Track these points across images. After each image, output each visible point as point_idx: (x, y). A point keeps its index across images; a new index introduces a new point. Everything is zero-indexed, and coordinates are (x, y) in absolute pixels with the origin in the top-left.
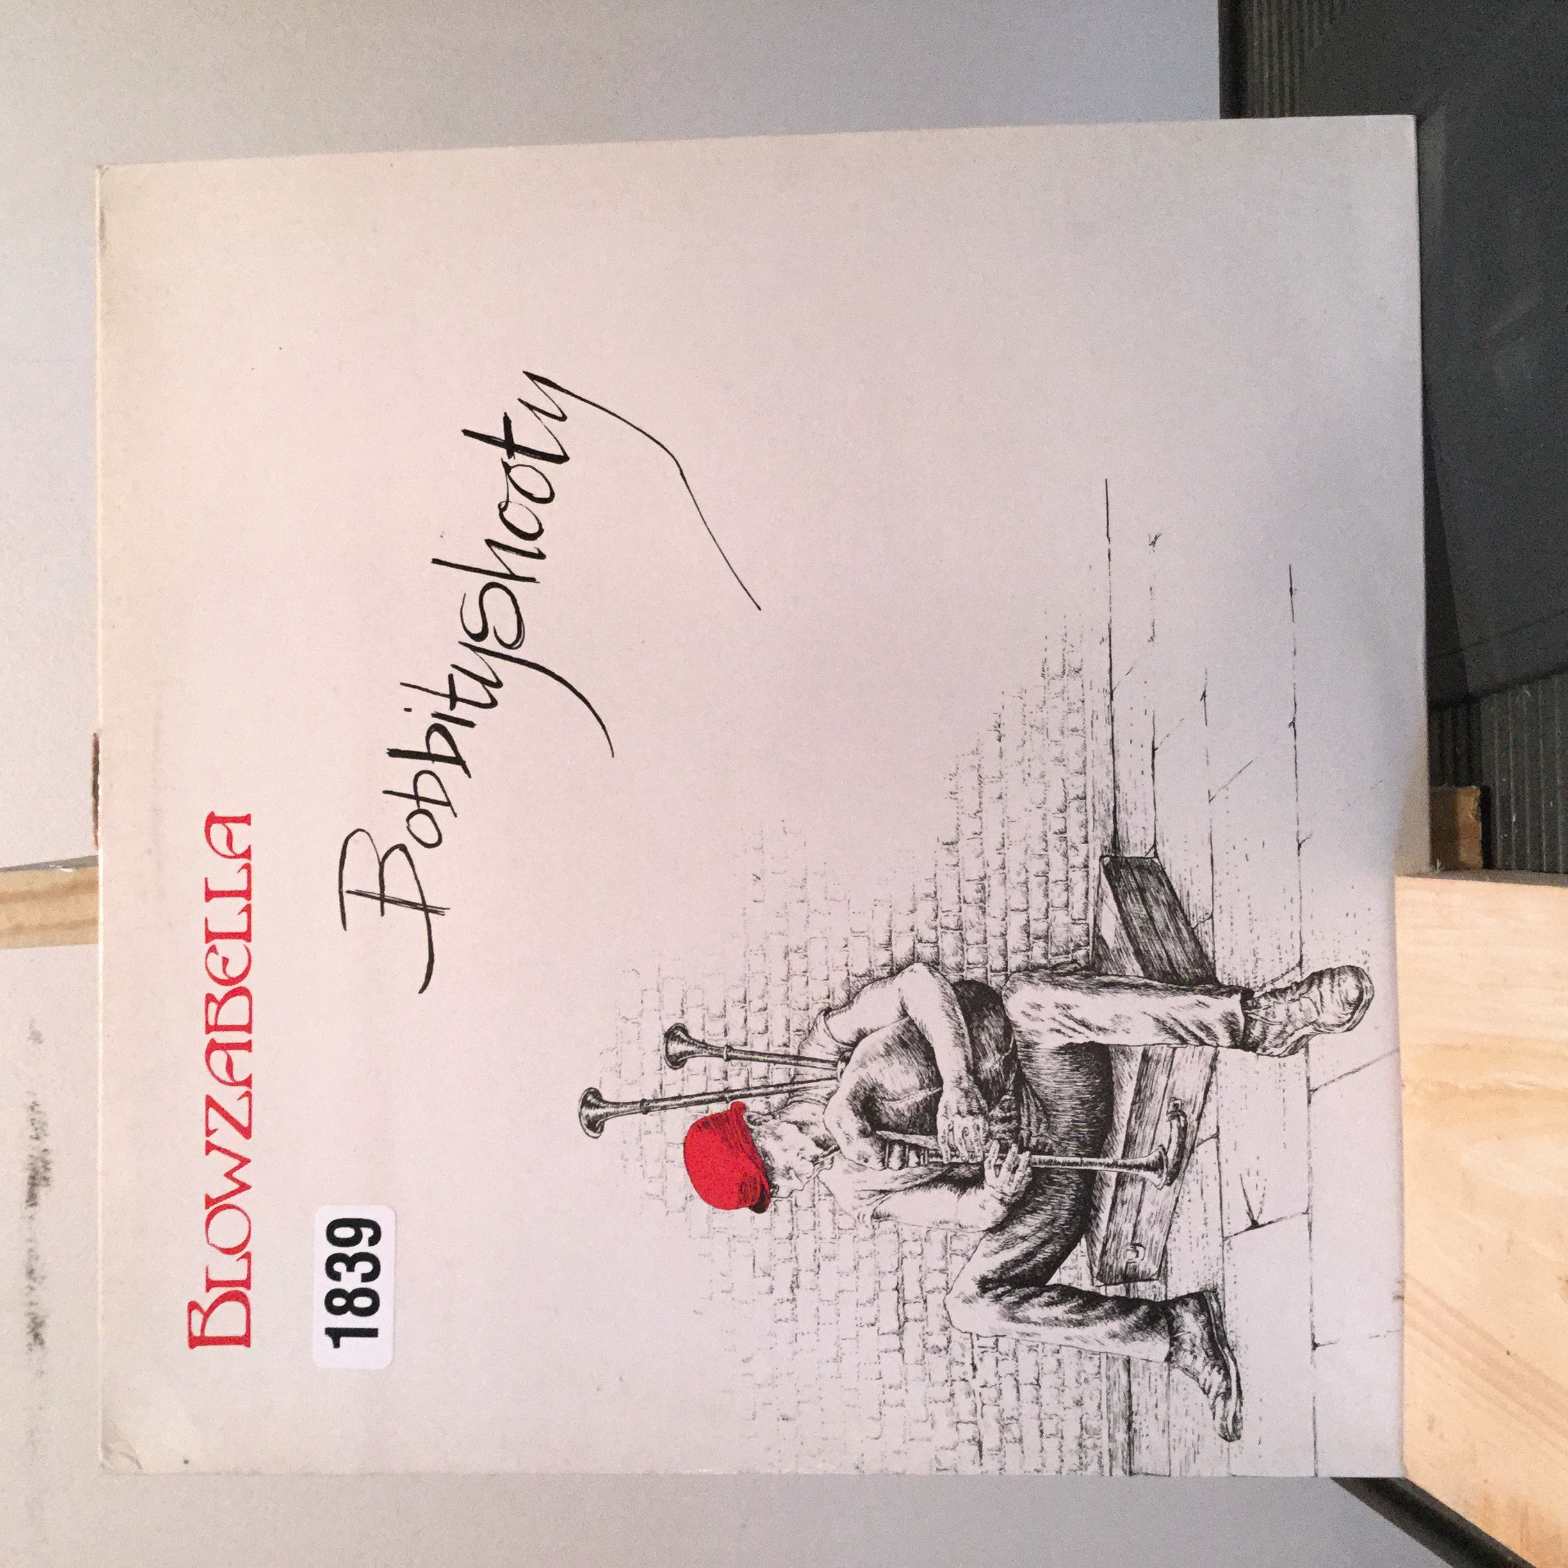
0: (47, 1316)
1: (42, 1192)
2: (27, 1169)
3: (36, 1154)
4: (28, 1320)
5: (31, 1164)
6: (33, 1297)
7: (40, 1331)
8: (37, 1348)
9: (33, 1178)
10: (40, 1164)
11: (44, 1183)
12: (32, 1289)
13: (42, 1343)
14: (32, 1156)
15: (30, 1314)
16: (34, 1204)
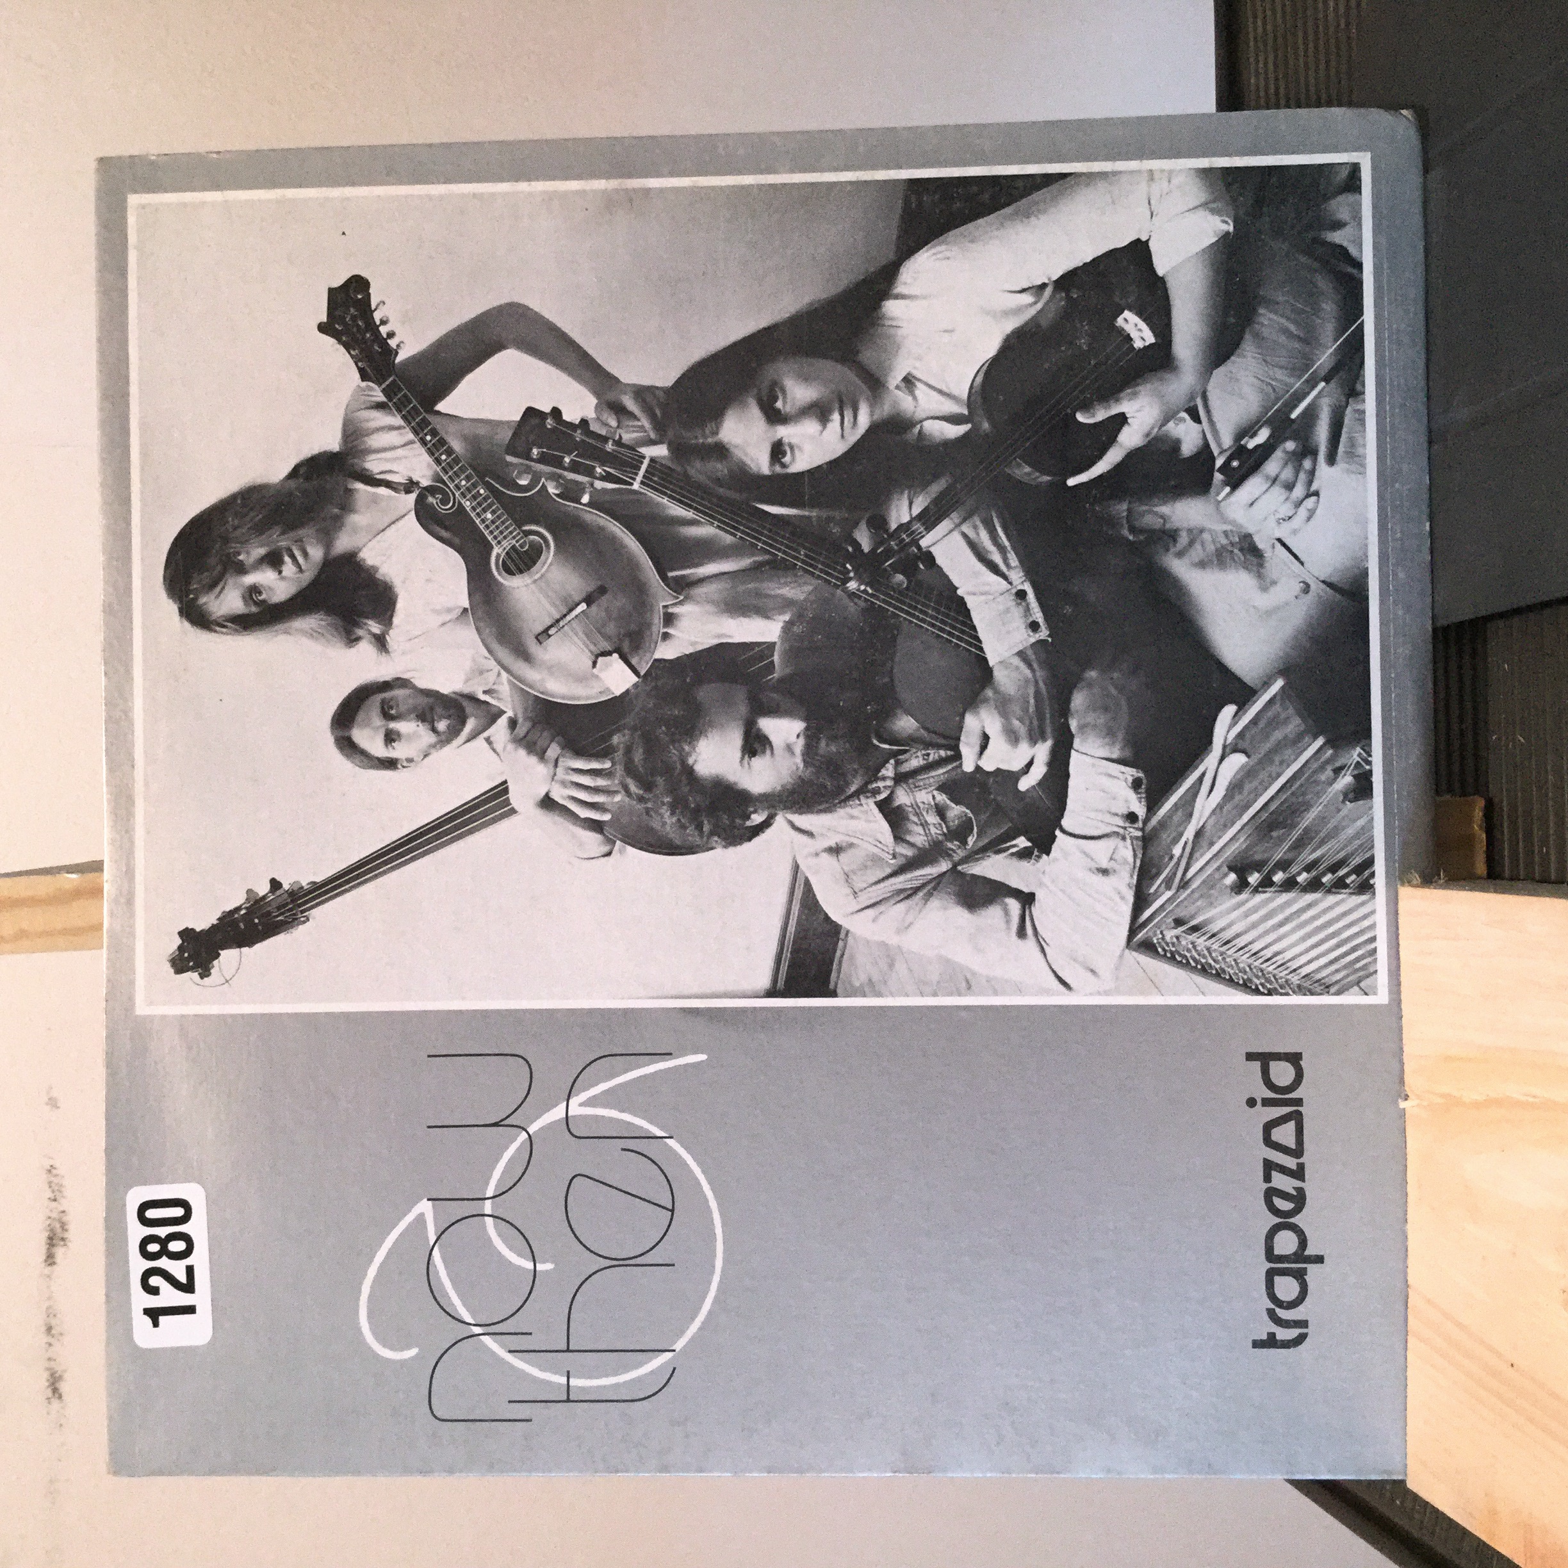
0: (65, 1371)
1: (59, 1252)
2: (47, 1231)
3: (54, 1215)
4: (46, 1375)
5: (49, 1225)
6: (49, 1354)
7: (57, 1385)
8: (56, 1404)
9: (50, 1238)
10: (58, 1226)
11: (62, 1243)
12: (50, 1345)
13: (60, 1397)
14: (49, 1218)
15: (48, 1369)
16: (54, 1263)
